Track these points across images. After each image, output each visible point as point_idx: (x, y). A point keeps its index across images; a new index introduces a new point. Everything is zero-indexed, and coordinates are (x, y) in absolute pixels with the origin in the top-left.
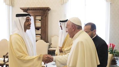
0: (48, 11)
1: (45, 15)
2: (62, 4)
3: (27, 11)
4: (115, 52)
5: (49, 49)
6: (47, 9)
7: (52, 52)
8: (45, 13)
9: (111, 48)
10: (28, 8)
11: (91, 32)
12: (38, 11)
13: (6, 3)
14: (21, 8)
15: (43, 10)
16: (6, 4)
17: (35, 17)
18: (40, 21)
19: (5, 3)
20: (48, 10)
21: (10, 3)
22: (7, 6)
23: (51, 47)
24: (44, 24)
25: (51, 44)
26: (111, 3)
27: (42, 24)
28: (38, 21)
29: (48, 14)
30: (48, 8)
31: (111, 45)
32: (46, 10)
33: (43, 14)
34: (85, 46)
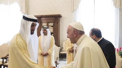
0: (60, 18)
1: (57, 22)
2: (72, 12)
3: (41, 18)
5: (60, 53)
7: (63, 55)
9: (121, 52)
10: (42, 16)
12: (51, 18)
13: (22, 11)
14: (35, 16)
15: (55, 18)
16: (22, 13)
17: (48, 23)
18: (52, 27)
20: (59, 17)
23: (63, 51)
24: (56, 30)
25: (63, 48)
26: (120, 9)
27: (54, 30)
28: (51, 27)
29: (60, 20)
30: (59, 15)
31: (120, 49)
32: (58, 17)
33: (55, 21)
34: (91, 51)
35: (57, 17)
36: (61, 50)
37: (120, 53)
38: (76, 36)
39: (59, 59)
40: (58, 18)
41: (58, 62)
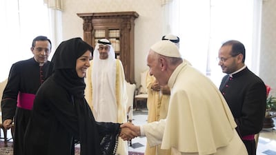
0: (134, 20)
1: (129, 28)
2: (162, 6)
3: (91, 19)
5: (136, 96)
6: (131, 16)
7: (142, 101)
8: (126, 24)
10: (94, 14)
11: (232, 59)
12: (114, 20)
13: (48, 3)
14: (78, 14)
15: (124, 18)
16: (48, 7)
17: (108, 30)
18: (117, 41)
19: (46, 5)
20: (133, 18)
21: (56, 5)
22: (50, 10)
23: (141, 93)
24: (127, 46)
25: (141, 86)
27: (122, 46)
28: (114, 39)
29: (134, 25)
30: (134, 13)
32: (130, 18)
33: (123, 26)
34: (190, 100)
35: (127, 18)
36: (137, 91)
39: (132, 110)
40: (131, 20)
41: (132, 117)
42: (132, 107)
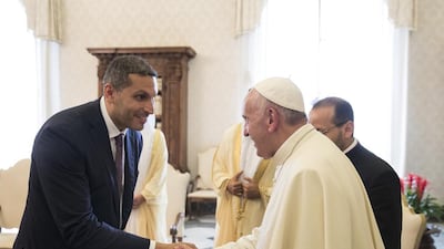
0: (187, 61)
1: (178, 74)
2: (236, 38)
4: (427, 207)
5: (190, 195)
6: (182, 54)
8: (174, 68)
9: (413, 191)
10: (117, 49)
11: (336, 131)
12: (153, 61)
13: (34, 29)
14: (89, 50)
15: (170, 59)
16: (36, 36)
19: (31, 32)
20: (185, 57)
21: (50, 31)
22: (39, 40)
23: (199, 189)
25: (199, 177)
26: (411, 33)
29: (187, 69)
30: (187, 48)
31: (411, 180)
32: (180, 58)
33: (169, 71)
34: (324, 188)
35: (176, 58)
36: (192, 186)
37: (409, 195)
38: (276, 130)
39: (183, 219)
40: (183, 62)
41: (182, 231)
42: (183, 215)
